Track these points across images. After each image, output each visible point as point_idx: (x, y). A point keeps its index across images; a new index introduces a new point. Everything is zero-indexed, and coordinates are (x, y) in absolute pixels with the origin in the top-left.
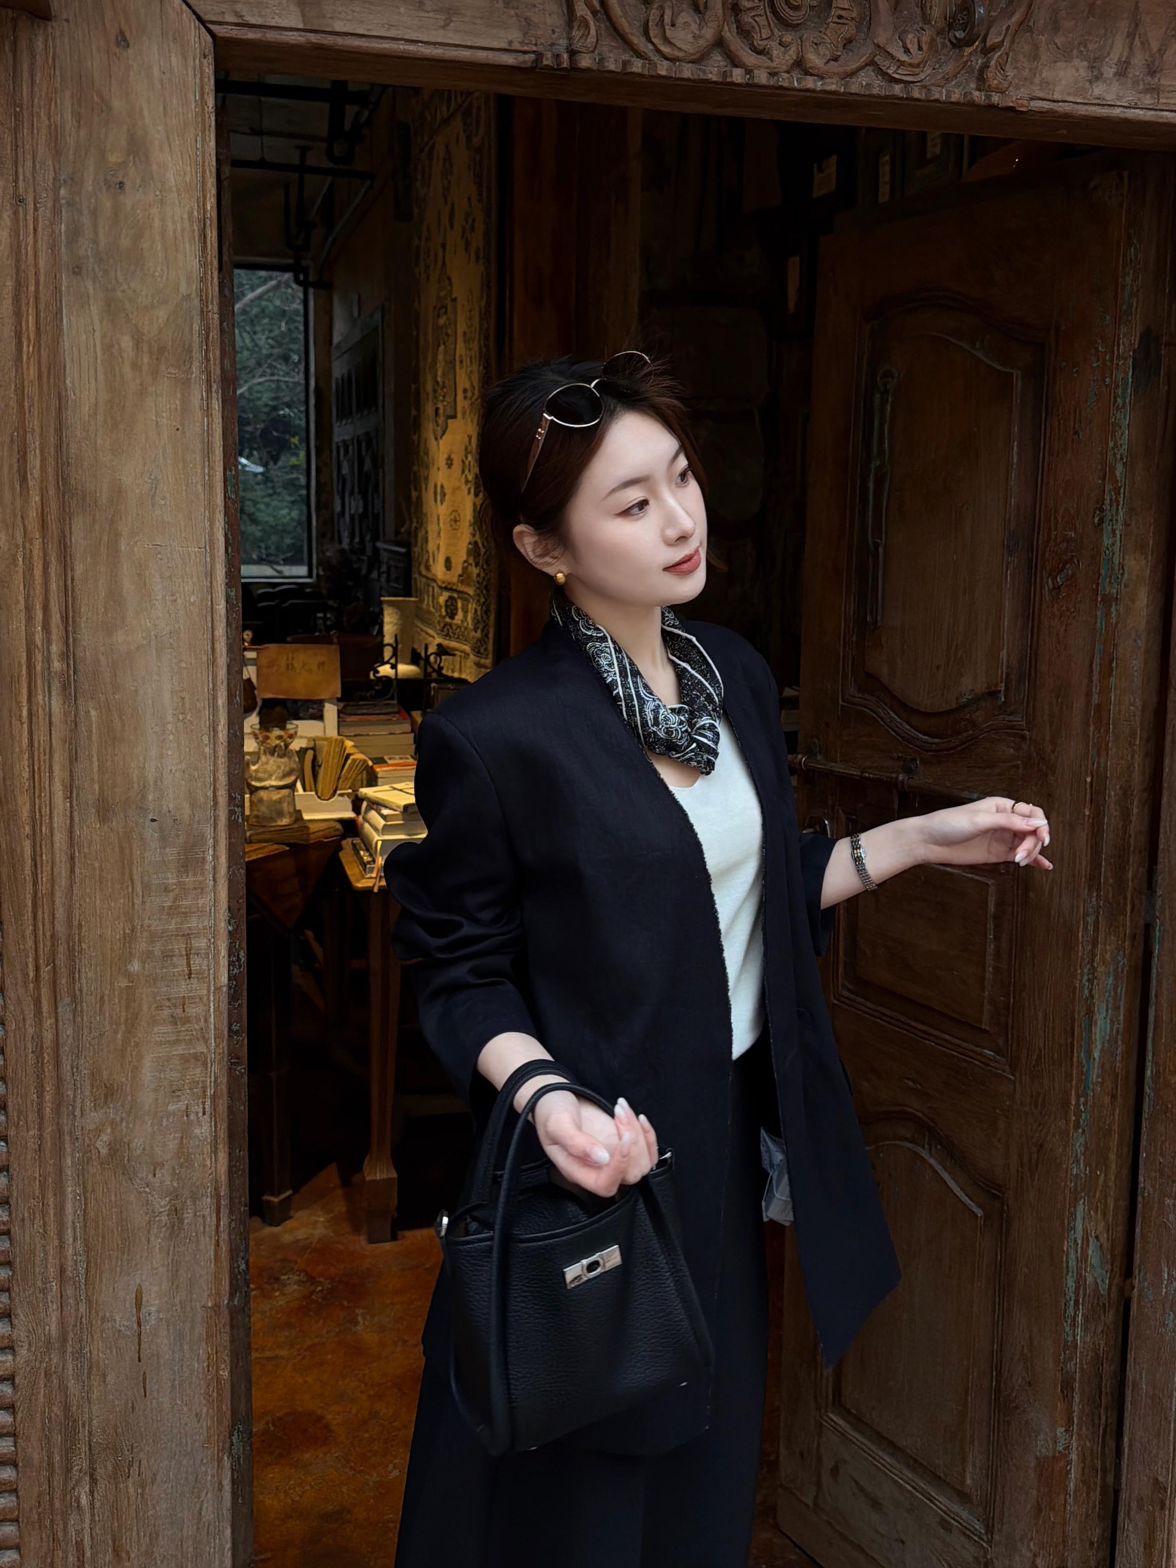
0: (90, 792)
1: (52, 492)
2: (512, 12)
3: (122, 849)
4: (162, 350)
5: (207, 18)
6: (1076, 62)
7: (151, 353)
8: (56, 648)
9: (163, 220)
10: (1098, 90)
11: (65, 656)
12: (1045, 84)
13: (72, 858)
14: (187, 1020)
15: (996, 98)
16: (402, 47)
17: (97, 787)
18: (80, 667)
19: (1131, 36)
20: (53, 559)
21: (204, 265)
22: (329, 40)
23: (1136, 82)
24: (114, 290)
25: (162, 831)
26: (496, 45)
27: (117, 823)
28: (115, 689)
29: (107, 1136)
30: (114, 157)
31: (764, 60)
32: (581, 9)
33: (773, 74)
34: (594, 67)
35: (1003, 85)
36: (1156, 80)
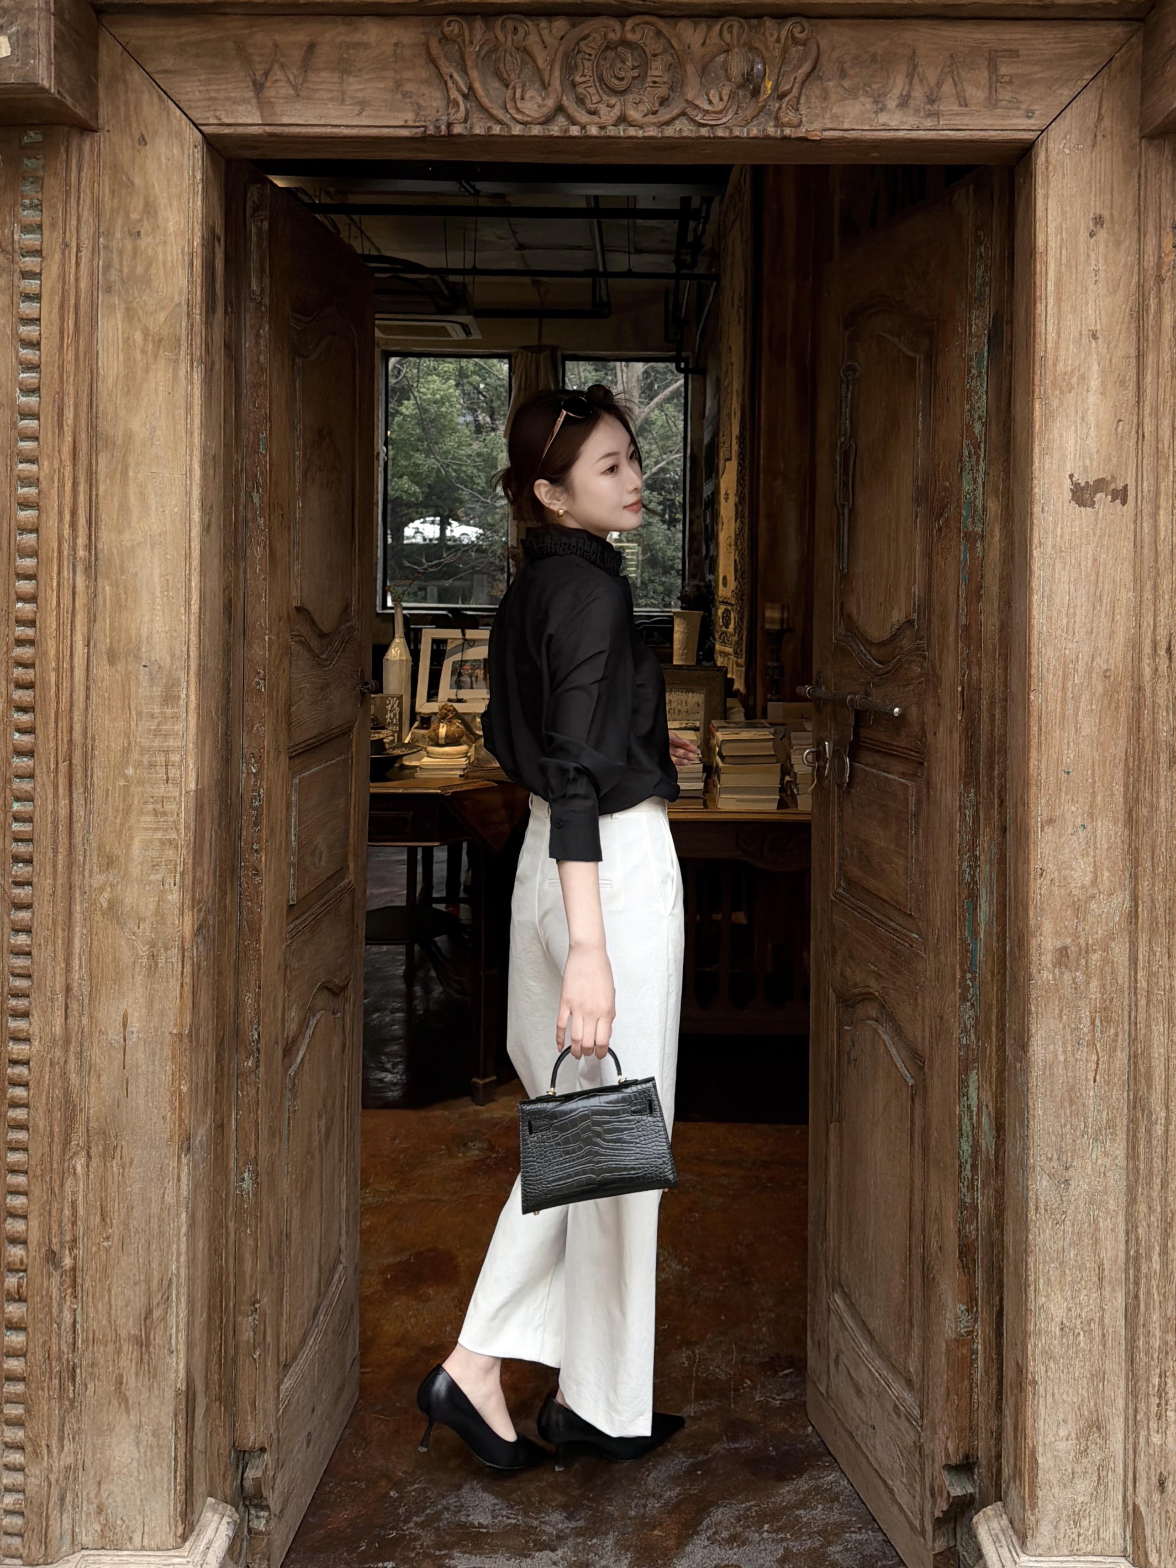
0: (103, 645)
1: (83, 436)
2: (408, 101)
3: (123, 685)
4: (161, 340)
5: (197, 122)
6: (862, 99)
7: (154, 342)
8: (81, 541)
9: (165, 254)
10: (883, 118)
11: (89, 547)
12: (834, 117)
13: (88, 689)
14: (165, 814)
15: (787, 132)
16: (329, 130)
17: (108, 640)
18: (100, 556)
19: (910, 76)
20: (82, 479)
21: (191, 282)
22: (278, 130)
23: (917, 111)
24: (131, 302)
25: (151, 674)
26: (395, 124)
27: (120, 667)
28: (123, 572)
29: (106, 895)
30: (134, 216)
31: (595, 118)
32: (454, 94)
33: (602, 128)
34: (465, 133)
35: (795, 121)
36: (936, 107)
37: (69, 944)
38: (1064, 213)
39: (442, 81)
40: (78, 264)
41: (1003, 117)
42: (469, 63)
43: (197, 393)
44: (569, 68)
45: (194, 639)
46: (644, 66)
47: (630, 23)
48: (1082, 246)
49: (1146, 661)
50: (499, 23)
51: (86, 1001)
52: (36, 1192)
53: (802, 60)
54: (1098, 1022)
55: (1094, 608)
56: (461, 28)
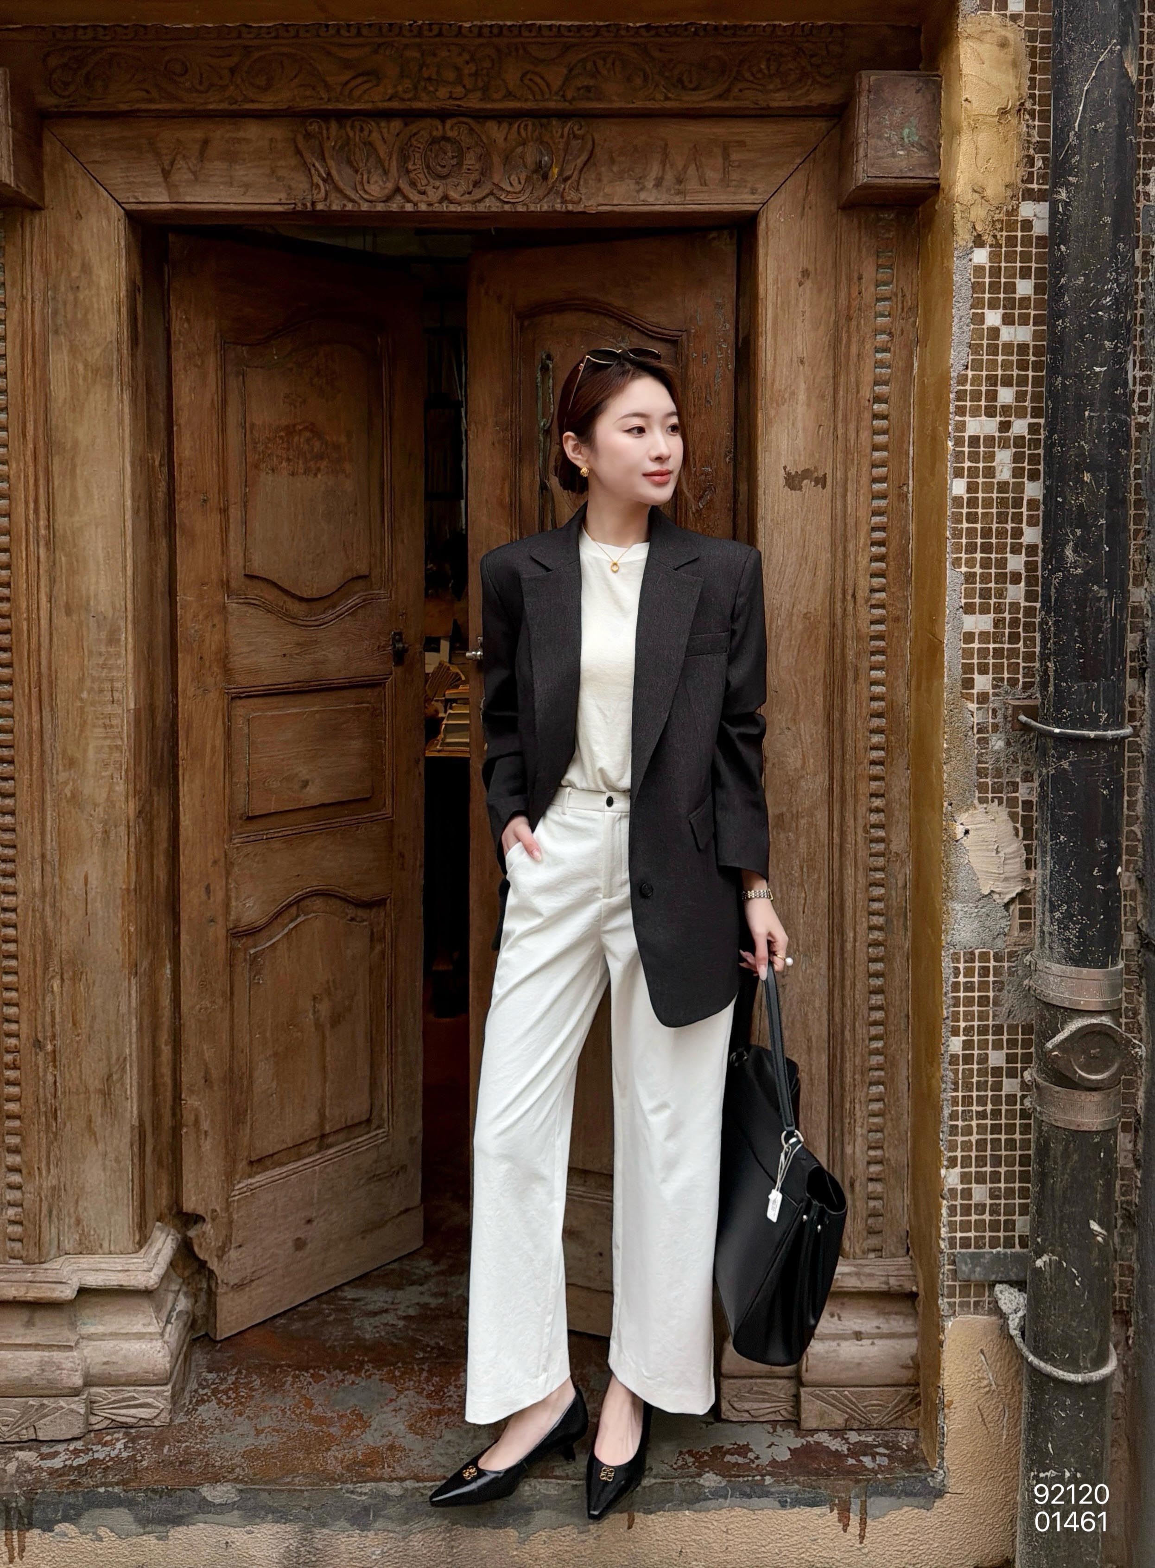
0: (62, 601)
1: (41, 443)
2: (282, 183)
3: (78, 631)
4: (98, 369)
5: (120, 201)
6: (627, 181)
7: (92, 371)
8: (42, 523)
9: (99, 303)
10: (643, 196)
11: (48, 527)
12: (606, 195)
13: (51, 634)
14: (112, 726)
15: (570, 207)
16: (222, 207)
17: (65, 597)
18: (57, 534)
19: (663, 163)
20: (42, 476)
21: (119, 324)
22: (184, 207)
23: (668, 190)
24: (74, 340)
25: (98, 622)
26: (273, 201)
27: (75, 617)
28: (75, 546)
29: (70, 786)
30: (74, 274)
31: (424, 197)
32: (316, 179)
33: (430, 205)
34: (326, 209)
35: (576, 199)
36: (682, 187)
37: (43, 823)
38: (779, 268)
39: (306, 168)
40: (33, 312)
41: (735, 193)
42: (327, 155)
43: (127, 410)
44: (404, 158)
45: (129, 596)
46: (460, 156)
47: (449, 123)
48: (793, 292)
49: (839, 604)
50: (349, 123)
51: (57, 864)
52: (25, 1004)
53: (581, 150)
54: (805, 869)
55: (801, 565)
56: (320, 127)
